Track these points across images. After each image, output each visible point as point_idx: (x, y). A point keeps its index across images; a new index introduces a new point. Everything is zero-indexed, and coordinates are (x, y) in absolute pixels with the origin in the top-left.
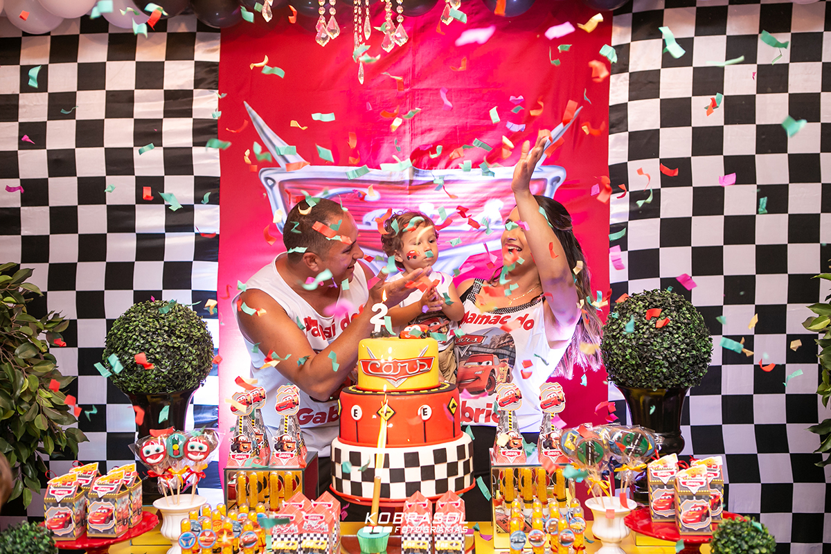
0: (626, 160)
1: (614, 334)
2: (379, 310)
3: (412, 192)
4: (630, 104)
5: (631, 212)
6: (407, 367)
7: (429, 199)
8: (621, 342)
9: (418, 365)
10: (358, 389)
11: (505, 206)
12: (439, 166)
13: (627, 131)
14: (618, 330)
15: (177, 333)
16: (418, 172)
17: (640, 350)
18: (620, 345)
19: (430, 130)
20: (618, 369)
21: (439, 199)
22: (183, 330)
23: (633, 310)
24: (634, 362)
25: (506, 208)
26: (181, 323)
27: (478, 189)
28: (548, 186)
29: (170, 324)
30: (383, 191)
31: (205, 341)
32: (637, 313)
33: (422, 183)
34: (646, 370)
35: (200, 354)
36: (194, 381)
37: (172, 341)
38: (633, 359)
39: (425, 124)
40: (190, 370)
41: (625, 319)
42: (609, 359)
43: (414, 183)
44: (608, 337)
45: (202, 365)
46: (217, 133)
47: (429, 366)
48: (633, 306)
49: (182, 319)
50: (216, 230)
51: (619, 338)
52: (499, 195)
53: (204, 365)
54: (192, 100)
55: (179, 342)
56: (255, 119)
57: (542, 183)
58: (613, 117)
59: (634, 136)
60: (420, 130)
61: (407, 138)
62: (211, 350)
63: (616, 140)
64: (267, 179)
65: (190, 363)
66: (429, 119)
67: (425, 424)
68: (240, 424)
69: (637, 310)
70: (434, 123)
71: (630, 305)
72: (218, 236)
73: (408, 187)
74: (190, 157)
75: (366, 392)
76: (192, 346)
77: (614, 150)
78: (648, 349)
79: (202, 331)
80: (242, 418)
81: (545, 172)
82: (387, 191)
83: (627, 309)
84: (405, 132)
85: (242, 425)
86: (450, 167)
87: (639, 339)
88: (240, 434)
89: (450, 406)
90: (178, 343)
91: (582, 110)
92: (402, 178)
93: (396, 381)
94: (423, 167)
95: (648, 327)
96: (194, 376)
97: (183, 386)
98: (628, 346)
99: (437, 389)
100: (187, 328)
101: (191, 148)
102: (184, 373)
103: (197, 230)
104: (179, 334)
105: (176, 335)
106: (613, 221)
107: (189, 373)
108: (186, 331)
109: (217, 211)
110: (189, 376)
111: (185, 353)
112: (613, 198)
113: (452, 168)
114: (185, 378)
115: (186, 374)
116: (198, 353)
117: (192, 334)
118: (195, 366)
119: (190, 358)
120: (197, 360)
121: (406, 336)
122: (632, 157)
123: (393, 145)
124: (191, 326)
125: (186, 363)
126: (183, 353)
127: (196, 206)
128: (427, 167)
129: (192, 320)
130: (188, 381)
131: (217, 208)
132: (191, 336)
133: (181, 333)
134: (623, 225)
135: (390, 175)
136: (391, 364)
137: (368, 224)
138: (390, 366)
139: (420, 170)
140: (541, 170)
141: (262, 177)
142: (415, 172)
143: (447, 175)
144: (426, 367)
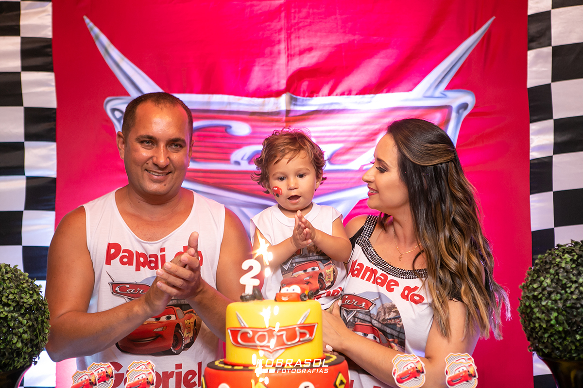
0: (548, 80)
1: (536, 293)
2: (251, 268)
3: (289, 124)
4: (554, 12)
5: (555, 144)
6: (284, 336)
8: (544, 303)
9: (298, 334)
10: (227, 364)
12: (321, 93)
13: (550, 45)
14: (540, 290)
15: (4, 299)
16: (296, 100)
17: (569, 313)
18: (543, 308)
19: (310, 49)
20: (542, 337)
21: (322, 132)
22: (11, 297)
23: (558, 265)
24: (561, 329)
26: (9, 288)
27: (369, 120)
28: (454, 115)
30: (254, 123)
31: (38, 309)
32: (563, 268)
33: (301, 113)
34: (576, 339)
35: (33, 325)
36: (25, 358)
38: (560, 324)
39: (304, 43)
40: (19, 345)
41: (548, 276)
42: (530, 324)
43: (292, 114)
44: (528, 297)
45: (34, 338)
46: (51, 56)
47: (311, 335)
48: (558, 260)
49: (10, 282)
50: (52, 173)
51: (541, 299)
53: (37, 338)
54: (19, 16)
55: (6, 311)
56: (97, 37)
57: (446, 111)
58: (533, 29)
59: (558, 52)
60: (297, 50)
61: (283, 59)
62: (45, 320)
63: (537, 56)
64: (113, 110)
65: (20, 337)
66: (309, 37)
69: (563, 265)
70: (315, 41)
71: (554, 259)
72: (53, 181)
73: (284, 118)
74: (18, 84)
75: (236, 368)
76: (23, 315)
77: (534, 69)
78: (578, 313)
79: (35, 297)
81: (449, 98)
82: (260, 124)
83: (551, 263)
84: (279, 53)
86: (335, 93)
87: (566, 300)
89: (338, 383)
90: (3, 311)
91: (495, 20)
92: (277, 108)
93: (271, 353)
94: (302, 94)
95: (577, 285)
96: (25, 352)
97: (10, 365)
98: (552, 309)
100: (16, 294)
101: (19, 73)
102: (12, 349)
103: (29, 173)
104: (6, 301)
105: (3, 303)
106: (534, 155)
107: (19, 348)
108: (15, 297)
109: (52, 150)
110: (19, 353)
111: (14, 325)
112: (533, 127)
113: (337, 95)
114: (13, 356)
115: (15, 350)
116: (30, 323)
117: (22, 300)
118: (26, 340)
119: (19, 330)
120: (29, 332)
121: (283, 299)
122: (556, 77)
123: (265, 68)
124: (21, 291)
125: (14, 337)
126: (12, 325)
127: (27, 144)
128: (307, 95)
129: (23, 284)
130: (16, 359)
131: (53, 146)
132: (21, 304)
133: (8, 300)
134: (546, 160)
135: (263, 105)
136: (266, 333)
137: (237, 163)
138: (264, 335)
139: (298, 97)
140: (445, 96)
141: (108, 108)
142: (293, 101)
143: (332, 104)
144: (308, 336)
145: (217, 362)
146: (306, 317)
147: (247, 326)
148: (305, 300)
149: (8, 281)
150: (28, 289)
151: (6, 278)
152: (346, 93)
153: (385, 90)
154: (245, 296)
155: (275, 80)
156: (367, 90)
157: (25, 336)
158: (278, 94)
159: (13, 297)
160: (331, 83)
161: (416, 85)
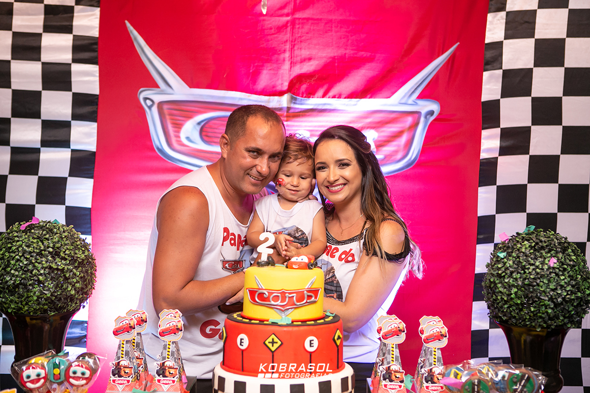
0: (499, 97)
1: (500, 272)
2: (267, 240)
3: (289, 119)
4: (506, 42)
5: (501, 148)
6: (295, 298)
7: (306, 126)
8: (506, 281)
9: (306, 296)
10: (243, 317)
11: (379, 137)
12: (316, 95)
13: (501, 68)
14: (503, 269)
15: (62, 254)
16: (296, 99)
17: (526, 289)
18: (505, 284)
19: (310, 59)
20: (502, 307)
21: (315, 126)
22: (67, 252)
23: (518, 250)
24: (519, 302)
25: (380, 139)
26: (66, 245)
27: (354, 119)
28: (422, 119)
29: (54, 245)
31: (88, 263)
32: (523, 253)
33: (299, 110)
34: (530, 310)
35: (84, 276)
36: (76, 303)
37: (56, 263)
38: (519, 298)
39: (305, 53)
40: (73, 292)
41: (510, 258)
42: (492, 296)
43: (291, 111)
44: (493, 275)
45: (85, 287)
46: (97, 51)
47: (316, 298)
48: (519, 246)
49: (67, 240)
50: (93, 148)
51: (504, 276)
52: (374, 125)
53: (87, 287)
54: (72, 17)
55: (63, 264)
56: (136, 39)
57: (416, 116)
58: (488, 55)
59: (507, 74)
60: (299, 59)
61: (287, 66)
62: (94, 272)
63: (490, 77)
64: (145, 99)
65: (73, 286)
66: (309, 48)
67: (311, 356)
68: (122, 349)
69: (523, 250)
70: (314, 52)
71: (515, 245)
72: (94, 154)
73: (285, 114)
74: (69, 73)
75: (253, 321)
76: (75, 267)
77: (488, 86)
78: (534, 289)
79: (86, 253)
80: (125, 343)
81: (419, 105)
83: (513, 248)
84: (284, 60)
85: (124, 350)
86: (328, 96)
87: (525, 279)
88: (121, 359)
89: (336, 338)
90: (61, 264)
91: (459, 45)
92: (280, 105)
93: (283, 311)
94: (301, 95)
95: (534, 267)
96: (77, 299)
97: (65, 308)
98: (513, 286)
99: (322, 321)
100: (72, 250)
101: (70, 64)
102: (66, 295)
103: (73, 147)
104: (63, 255)
105: (61, 257)
106: (483, 155)
107: (72, 295)
108: (71, 253)
109: (94, 128)
110: (72, 298)
111: (70, 275)
112: (484, 133)
113: (329, 98)
114: (67, 301)
115: (69, 296)
116: (82, 275)
117: (76, 256)
118: (78, 288)
119: (73, 280)
120: (81, 282)
121: (294, 266)
122: (504, 94)
123: (272, 72)
124: (75, 247)
125: (69, 285)
126: (67, 275)
127: (73, 123)
128: (304, 95)
129: (76, 242)
130: (70, 303)
131: (95, 125)
132: (75, 258)
133: (65, 254)
134: (492, 160)
135: (269, 102)
136: (279, 295)
138: (278, 296)
139: (298, 97)
140: (416, 104)
141: (141, 98)
142: (293, 100)
143: (325, 104)
144: (313, 298)
145: (235, 315)
146: (312, 283)
147: (264, 288)
148: (312, 269)
149: (65, 239)
150: (81, 246)
151: (64, 237)
152: (337, 97)
153: (369, 96)
154: (261, 262)
155: (280, 82)
156: (354, 95)
157: (78, 285)
158: (281, 93)
159: (69, 253)
160: (325, 87)
161: (393, 93)
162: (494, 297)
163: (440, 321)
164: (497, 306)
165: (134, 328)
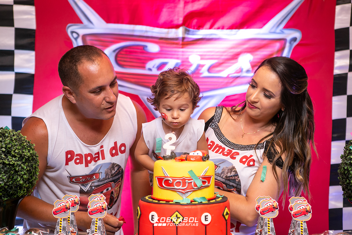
0: (348, 25)
3: (184, 46)
7: (197, 52)
9: (201, 182)
10: (154, 199)
11: (254, 59)
12: (205, 27)
13: (350, 2)
15: (13, 153)
16: (189, 31)
21: (204, 52)
22: (17, 151)
25: (255, 61)
26: (15, 145)
28: (288, 45)
29: (6, 146)
30: (162, 45)
31: (33, 159)
33: (191, 40)
35: (30, 170)
36: (24, 191)
37: (8, 160)
40: (21, 182)
43: (186, 40)
45: (30, 178)
47: (209, 183)
49: (16, 142)
50: (32, 71)
52: (250, 50)
53: (32, 178)
55: (14, 161)
57: (283, 42)
61: (181, 5)
62: (37, 167)
63: (342, 10)
64: (72, 32)
65: (22, 177)
67: (206, 228)
68: (60, 225)
72: (33, 76)
73: (181, 42)
74: (11, 12)
75: (161, 202)
76: (23, 163)
77: (340, 17)
79: (31, 152)
80: (62, 220)
81: (285, 34)
82: (165, 45)
85: (62, 226)
86: (213, 28)
88: (60, 233)
89: (225, 214)
90: (12, 160)
92: (176, 36)
93: (184, 193)
94: (192, 27)
96: (25, 187)
97: (15, 195)
99: (214, 201)
100: (20, 149)
101: (12, 6)
102: (16, 184)
103: (17, 70)
104: (14, 154)
105: (12, 155)
106: (336, 72)
107: (21, 184)
108: (19, 152)
109: (32, 56)
110: (21, 187)
111: (19, 169)
112: (337, 54)
113: (215, 29)
114: (17, 189)
115: (19, 185)
116: (29, 169)
117: (23, 154)
118: (26, 179)
119: (22, 172)
120: (27, 174)
121: (192, 159)
123: (170, 10)
124: (23, 147)
125: (18, 177)
126: (17, 169)
127: (17, 52)
128: (196, 28)
129: (23, 143)
130: (19, 191)
131: (33, 53)
132: (23, 156)
133: (15, 153)
134: (344, 75)
135: (168, 33)
136: (181, 181)
137: (150, 69)
138: (180, 182)
139: (191, 29)
140: (282, 32)
141: (69, 31)
142: (187, 32)
143: (211, 34)
144: (207, 183)
145: (147, 198)
146: (206, 172)
147: (169, 176)
148: (205, 161)
149: (15, 141)
150: (27, 147)
151: (14, 139)
152: (221, 28)
153: (245, 27)
154: (166, 156)
155: (176, 17)
156: (233, 27)
157: (25, 176)
158: (177, 27)
159: (18, 152)
160: (212, 21)
161: (264, 24)
162: (348, 181)
163: (305, 200)
164: (350, 188)
165: (69, 209)
